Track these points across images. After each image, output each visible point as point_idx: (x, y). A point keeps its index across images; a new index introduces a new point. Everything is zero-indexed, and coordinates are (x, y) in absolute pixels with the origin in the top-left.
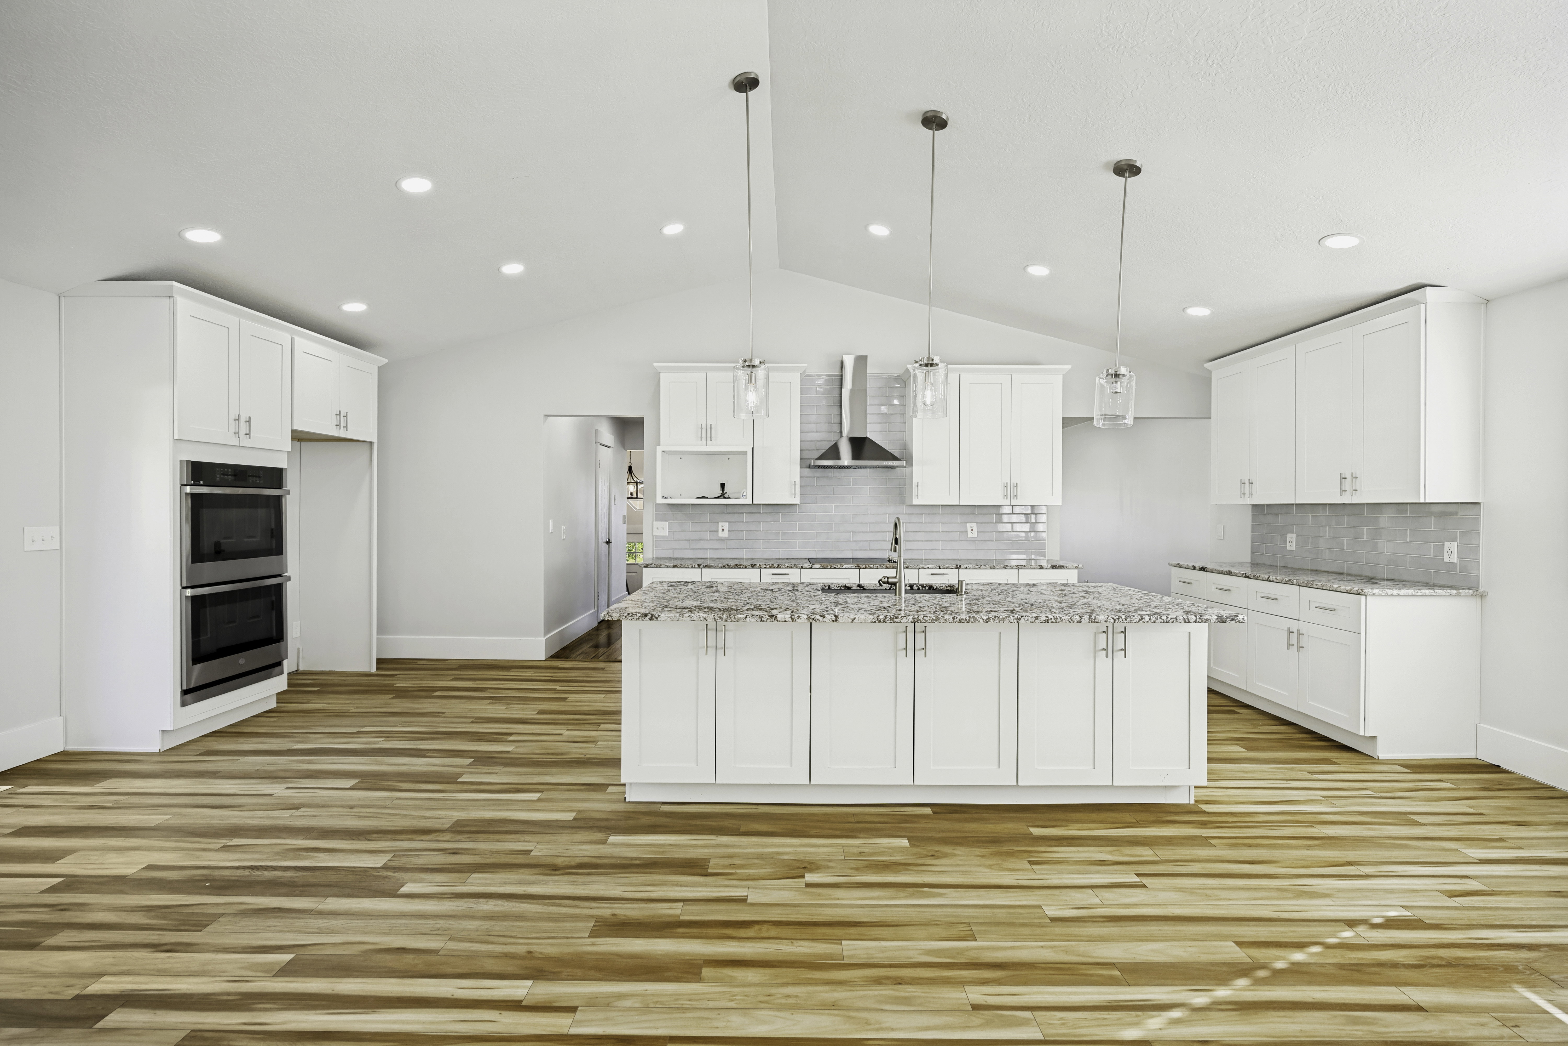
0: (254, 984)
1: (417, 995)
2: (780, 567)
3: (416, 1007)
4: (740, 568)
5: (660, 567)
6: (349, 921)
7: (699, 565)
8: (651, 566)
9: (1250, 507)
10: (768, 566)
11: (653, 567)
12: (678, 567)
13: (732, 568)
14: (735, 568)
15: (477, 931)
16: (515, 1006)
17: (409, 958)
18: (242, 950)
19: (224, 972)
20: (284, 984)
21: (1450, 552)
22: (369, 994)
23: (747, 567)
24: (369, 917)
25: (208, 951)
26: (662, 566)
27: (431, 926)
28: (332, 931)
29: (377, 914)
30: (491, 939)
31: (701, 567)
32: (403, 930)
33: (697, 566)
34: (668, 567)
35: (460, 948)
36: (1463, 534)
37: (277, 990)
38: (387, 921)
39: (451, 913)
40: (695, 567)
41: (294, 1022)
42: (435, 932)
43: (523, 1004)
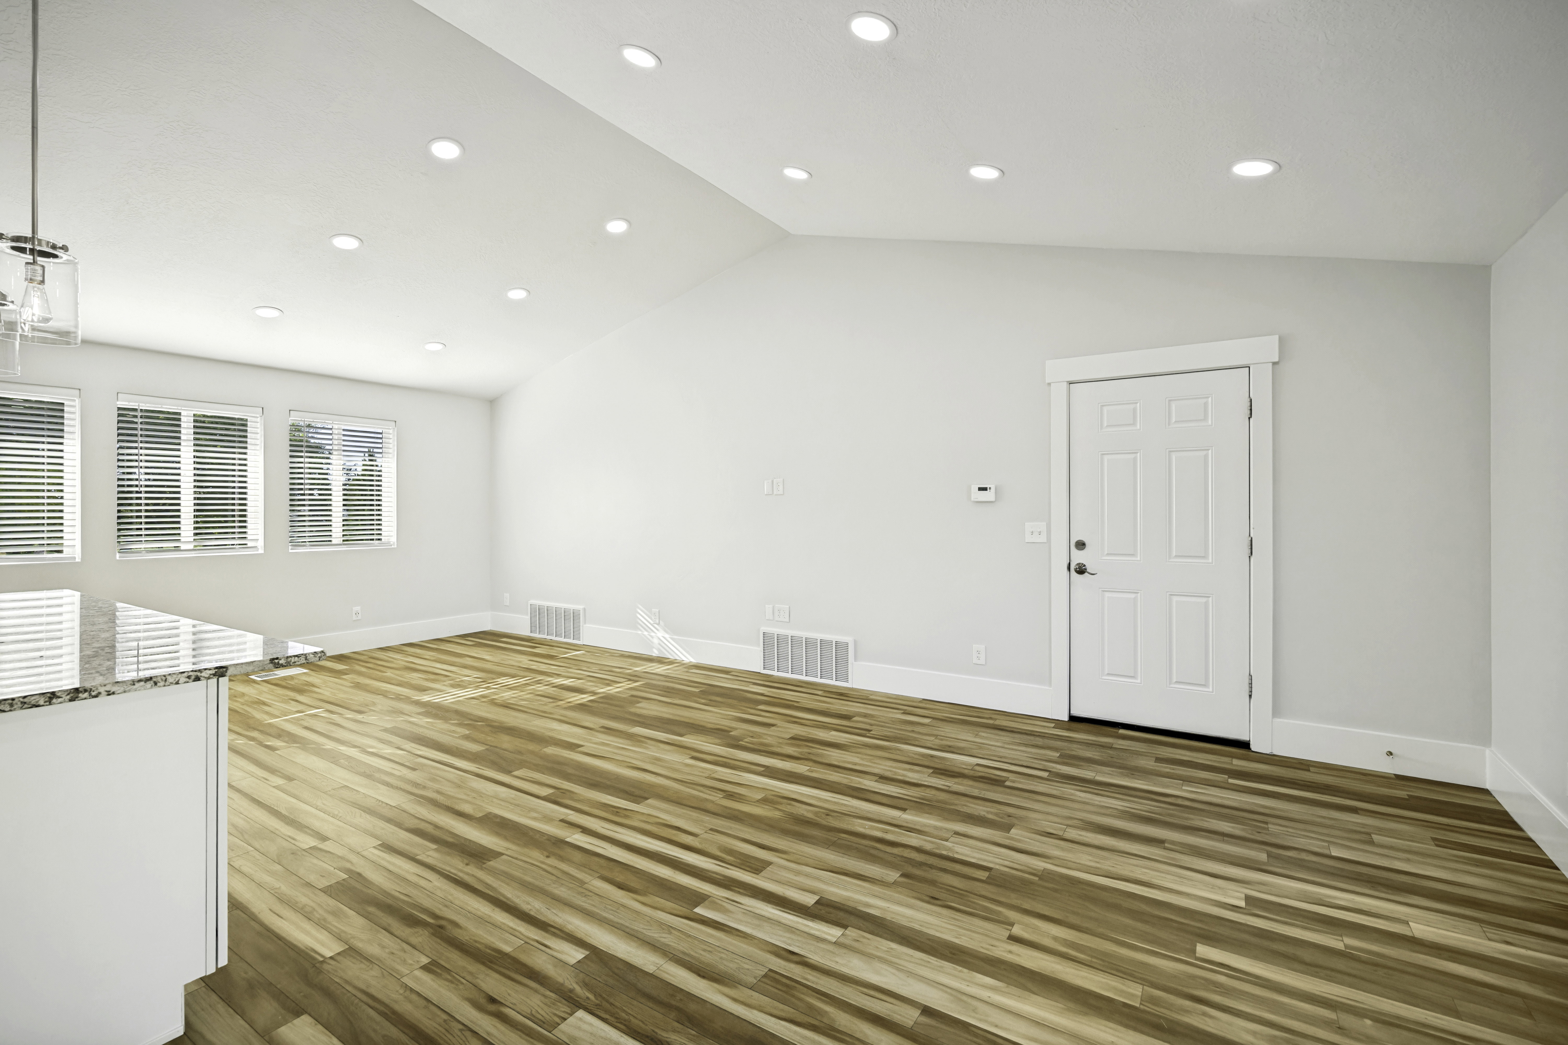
0: (723, 895)
1: (631, 853)
3: (634, 846)
6: (644, 931)
15: (562, 884)
16: (586, 831)
17: (620, 878)
18: (733, 931)
19: (744, 913)
20: (704, 888)
22: (655, 862)
24: (627, 930)
25: (760, 939)
27: (588, 901)
28: (661, 925)
29: (620, 932)
30: (559, 874)
32: (610, 905)
35: (584, 874)
37: (708, 885)
38: (616, 920)
39: (567, 909)
41: (700, 860)
42: (590, 894)
43: (581, 830)
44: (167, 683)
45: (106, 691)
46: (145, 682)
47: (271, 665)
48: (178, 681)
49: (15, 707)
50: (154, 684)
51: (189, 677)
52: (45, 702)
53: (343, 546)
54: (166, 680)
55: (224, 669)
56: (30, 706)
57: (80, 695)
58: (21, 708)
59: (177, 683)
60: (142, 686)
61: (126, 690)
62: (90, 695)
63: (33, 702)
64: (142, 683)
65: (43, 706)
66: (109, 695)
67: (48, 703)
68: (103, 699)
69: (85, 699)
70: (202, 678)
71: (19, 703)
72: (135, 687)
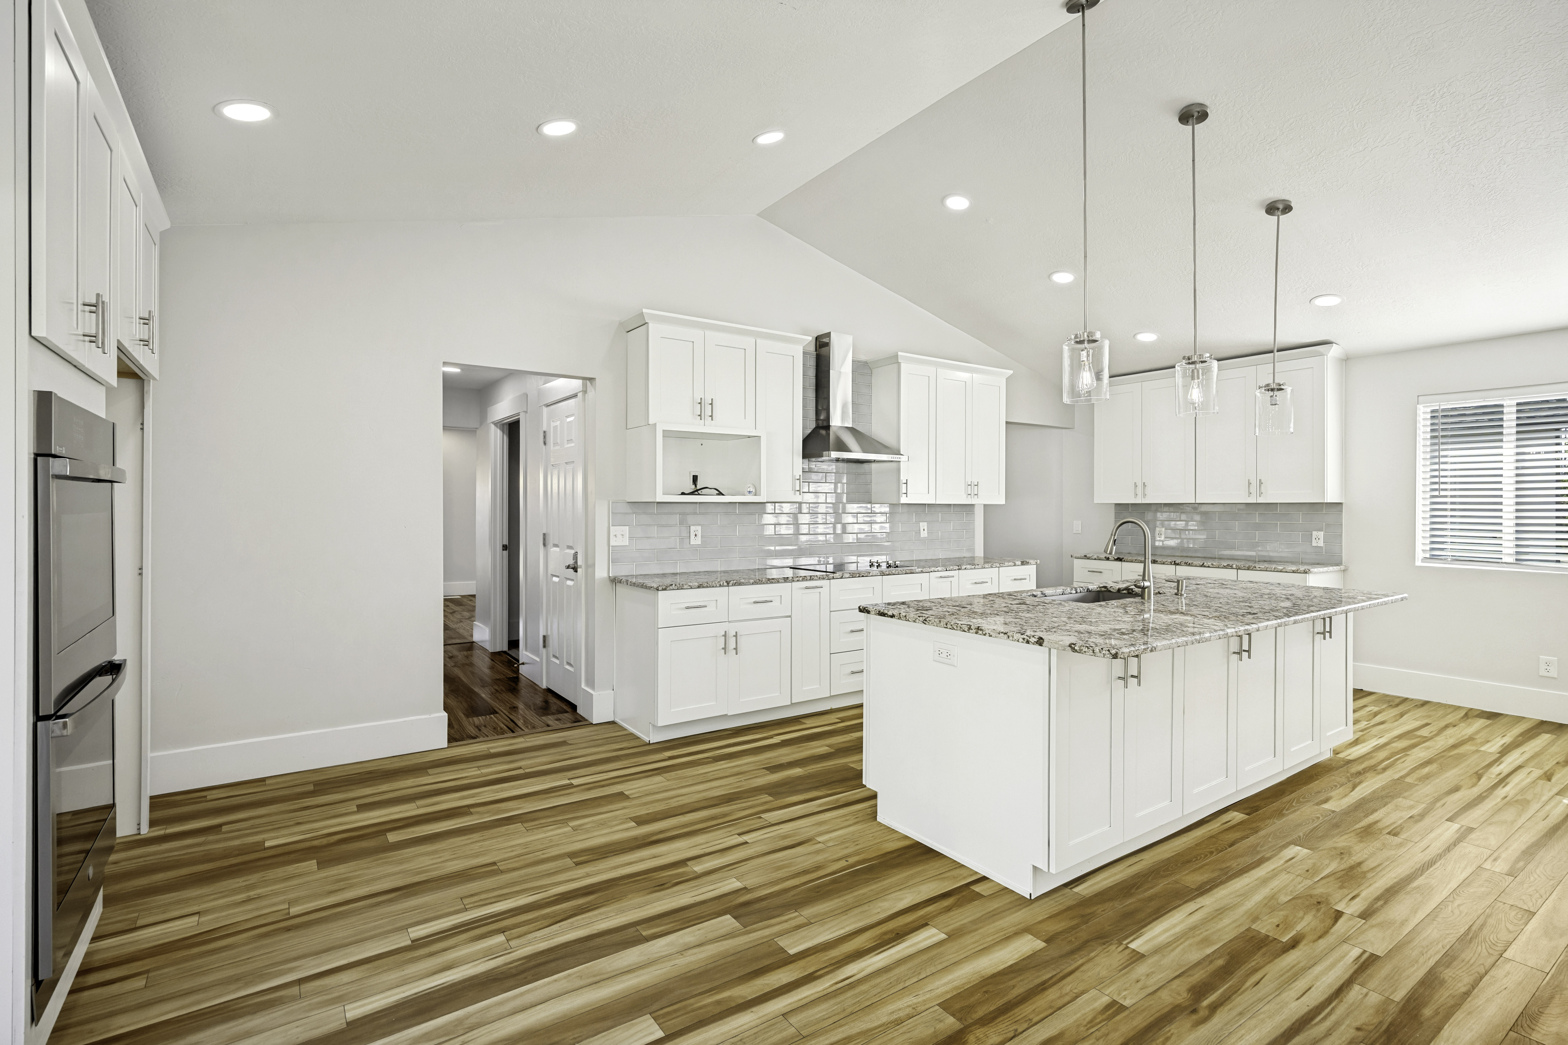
2: (813, 579)
4: (772, 583)
5: (682, 589)
7: (728, 583)
8: (671, 587)
9: (1114, 506)
10: (801, 579)
11: (673, 589)
12: (703, 587)
13: (764, 583)
14: (767, 583)
21: (1317, 539)
23: (780, 581)
26: (685, 587)
31: (730, 584)
33: (725, 584)
34: (691, 588)
36: (1328, 525)
40: (723, 586)
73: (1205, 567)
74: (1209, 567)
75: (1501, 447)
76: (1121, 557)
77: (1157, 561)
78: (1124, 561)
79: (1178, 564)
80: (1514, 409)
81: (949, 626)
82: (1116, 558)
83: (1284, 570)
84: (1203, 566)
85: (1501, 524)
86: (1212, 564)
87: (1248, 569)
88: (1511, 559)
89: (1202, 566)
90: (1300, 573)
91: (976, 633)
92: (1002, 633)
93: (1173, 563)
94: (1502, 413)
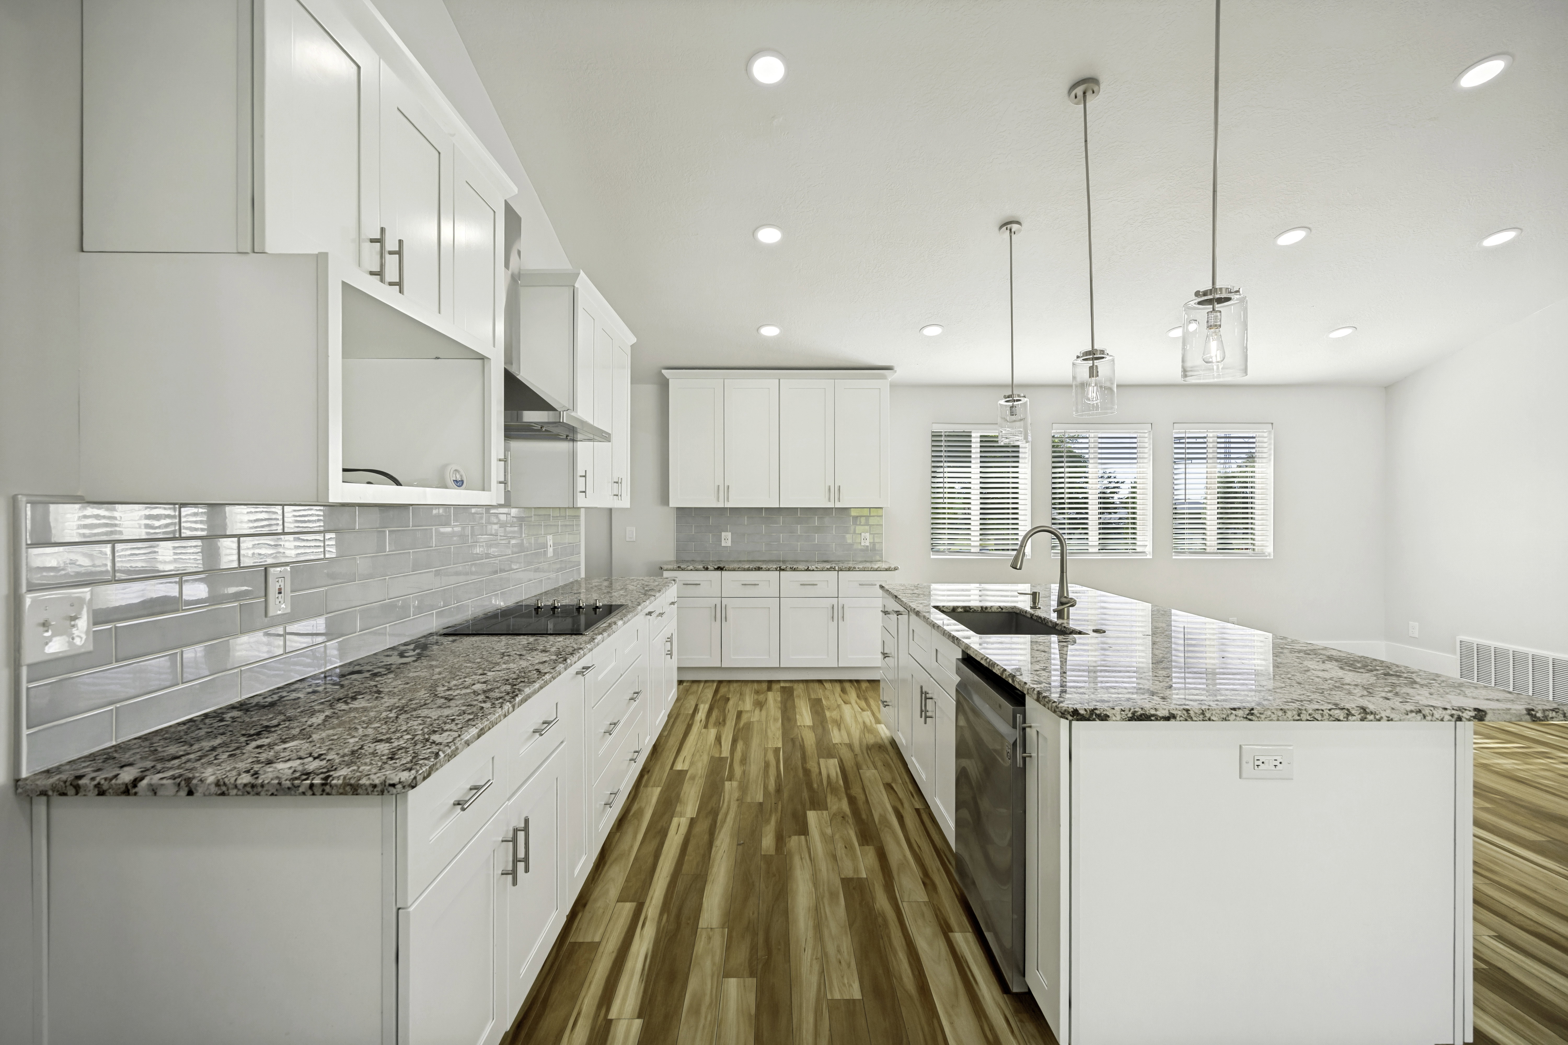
21: (865, 539)
44: (1434, 718)
45: (1387, 717)
46: (1416, 714)
47: (1528, 717)
48: (1443, 717)
49: (1325, 717)
50: (1423, 717)
51: (1452, 716)
52: (1344, 718)
53: (1219, 555)
54: (1433, 715)
55: (1483, 713)
56: (1334, 719)
57: (1368, 716)
58: (1329, 720)
59: (1442, 720)
60: (1413, 717)
61: (1402, 718)
62: (1375, 718)
63: (1336, 716)
64: (1414, 714)
65: (1342, 721)
66: (1388, 720)
67: (1345, 719)
68: (1384, 723)
69: (1371, 721)
70: (1463, 719)
71: (1327, 715)
72: (1408, 717)
73: (810, 570)
74: (813, 570)
75: (970, 467)
76: (722, 566)
77: (762, 568)
78: (726, 570)
79: (783, 570)
80: (979, 440)
81: (1303, 717)
82: (716, 567)
83: (879, 569)
84: (808, 570)
85: (970, 524)
86: (817, 568)
87: (849, 571)
88: (977, 550)
89: (806, 570)
90: (891, 570)
91: (1362, 720)
92: (1412, 711)
93: (778, 569)
94: (970, 441)
